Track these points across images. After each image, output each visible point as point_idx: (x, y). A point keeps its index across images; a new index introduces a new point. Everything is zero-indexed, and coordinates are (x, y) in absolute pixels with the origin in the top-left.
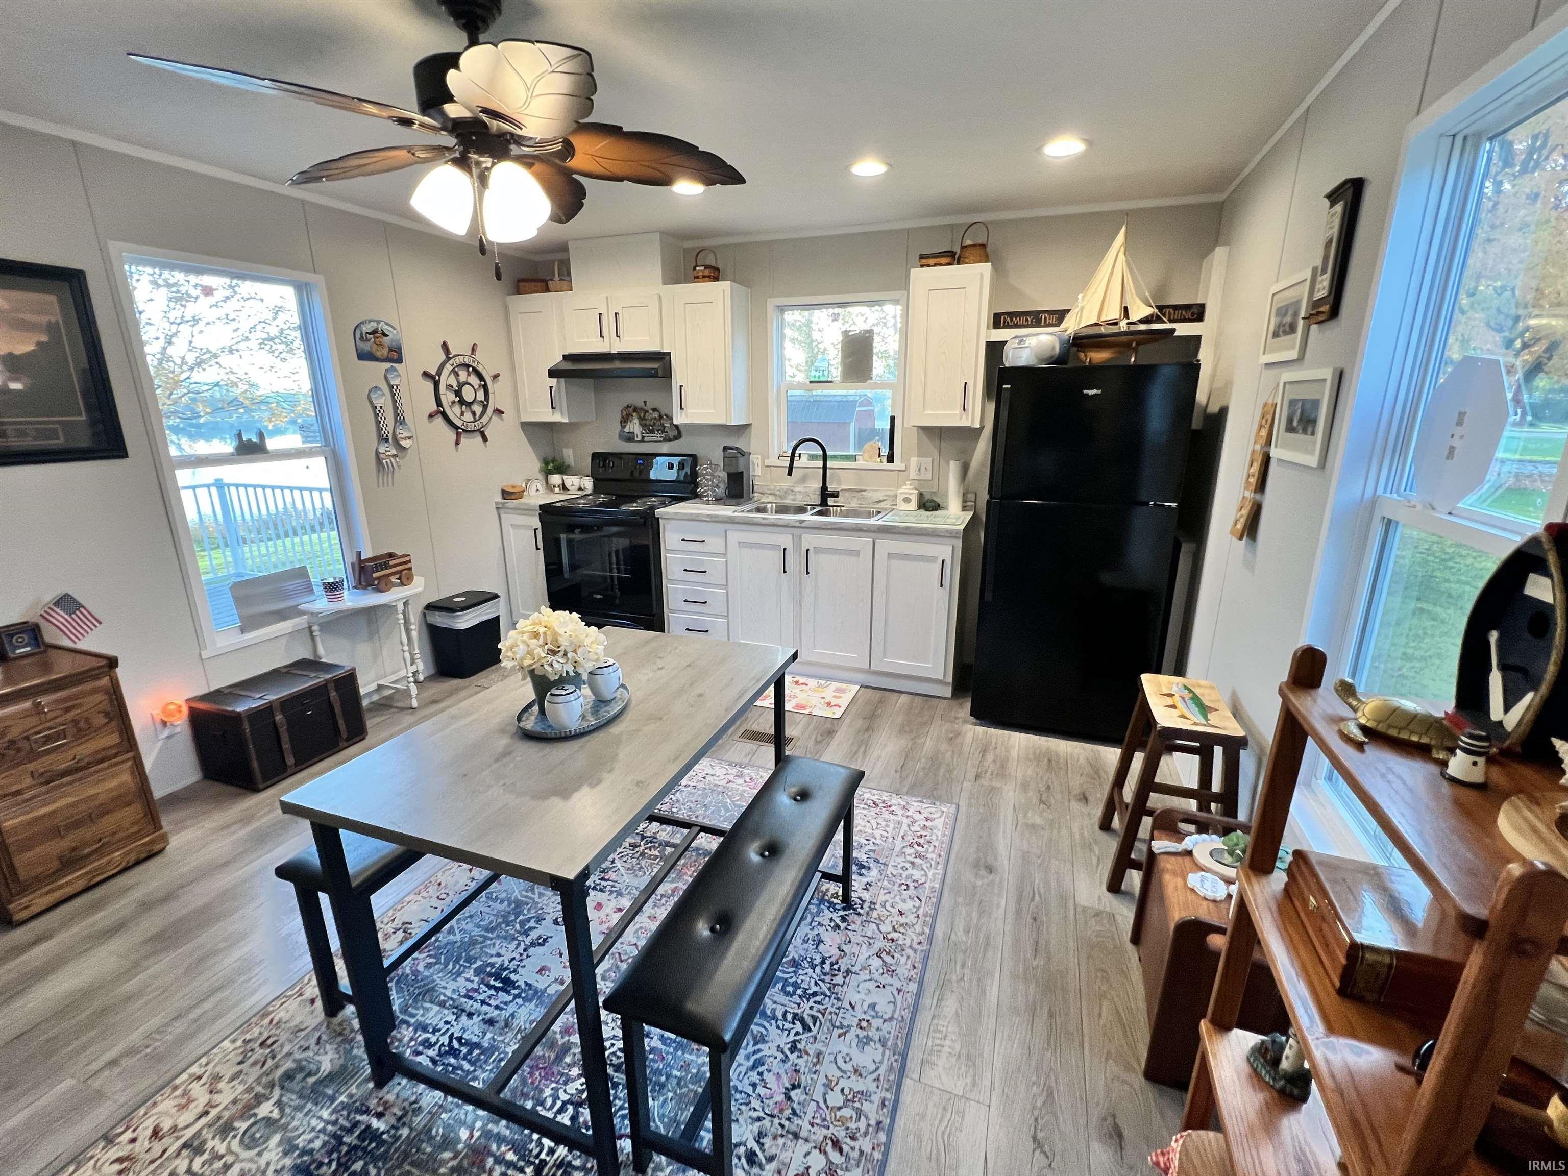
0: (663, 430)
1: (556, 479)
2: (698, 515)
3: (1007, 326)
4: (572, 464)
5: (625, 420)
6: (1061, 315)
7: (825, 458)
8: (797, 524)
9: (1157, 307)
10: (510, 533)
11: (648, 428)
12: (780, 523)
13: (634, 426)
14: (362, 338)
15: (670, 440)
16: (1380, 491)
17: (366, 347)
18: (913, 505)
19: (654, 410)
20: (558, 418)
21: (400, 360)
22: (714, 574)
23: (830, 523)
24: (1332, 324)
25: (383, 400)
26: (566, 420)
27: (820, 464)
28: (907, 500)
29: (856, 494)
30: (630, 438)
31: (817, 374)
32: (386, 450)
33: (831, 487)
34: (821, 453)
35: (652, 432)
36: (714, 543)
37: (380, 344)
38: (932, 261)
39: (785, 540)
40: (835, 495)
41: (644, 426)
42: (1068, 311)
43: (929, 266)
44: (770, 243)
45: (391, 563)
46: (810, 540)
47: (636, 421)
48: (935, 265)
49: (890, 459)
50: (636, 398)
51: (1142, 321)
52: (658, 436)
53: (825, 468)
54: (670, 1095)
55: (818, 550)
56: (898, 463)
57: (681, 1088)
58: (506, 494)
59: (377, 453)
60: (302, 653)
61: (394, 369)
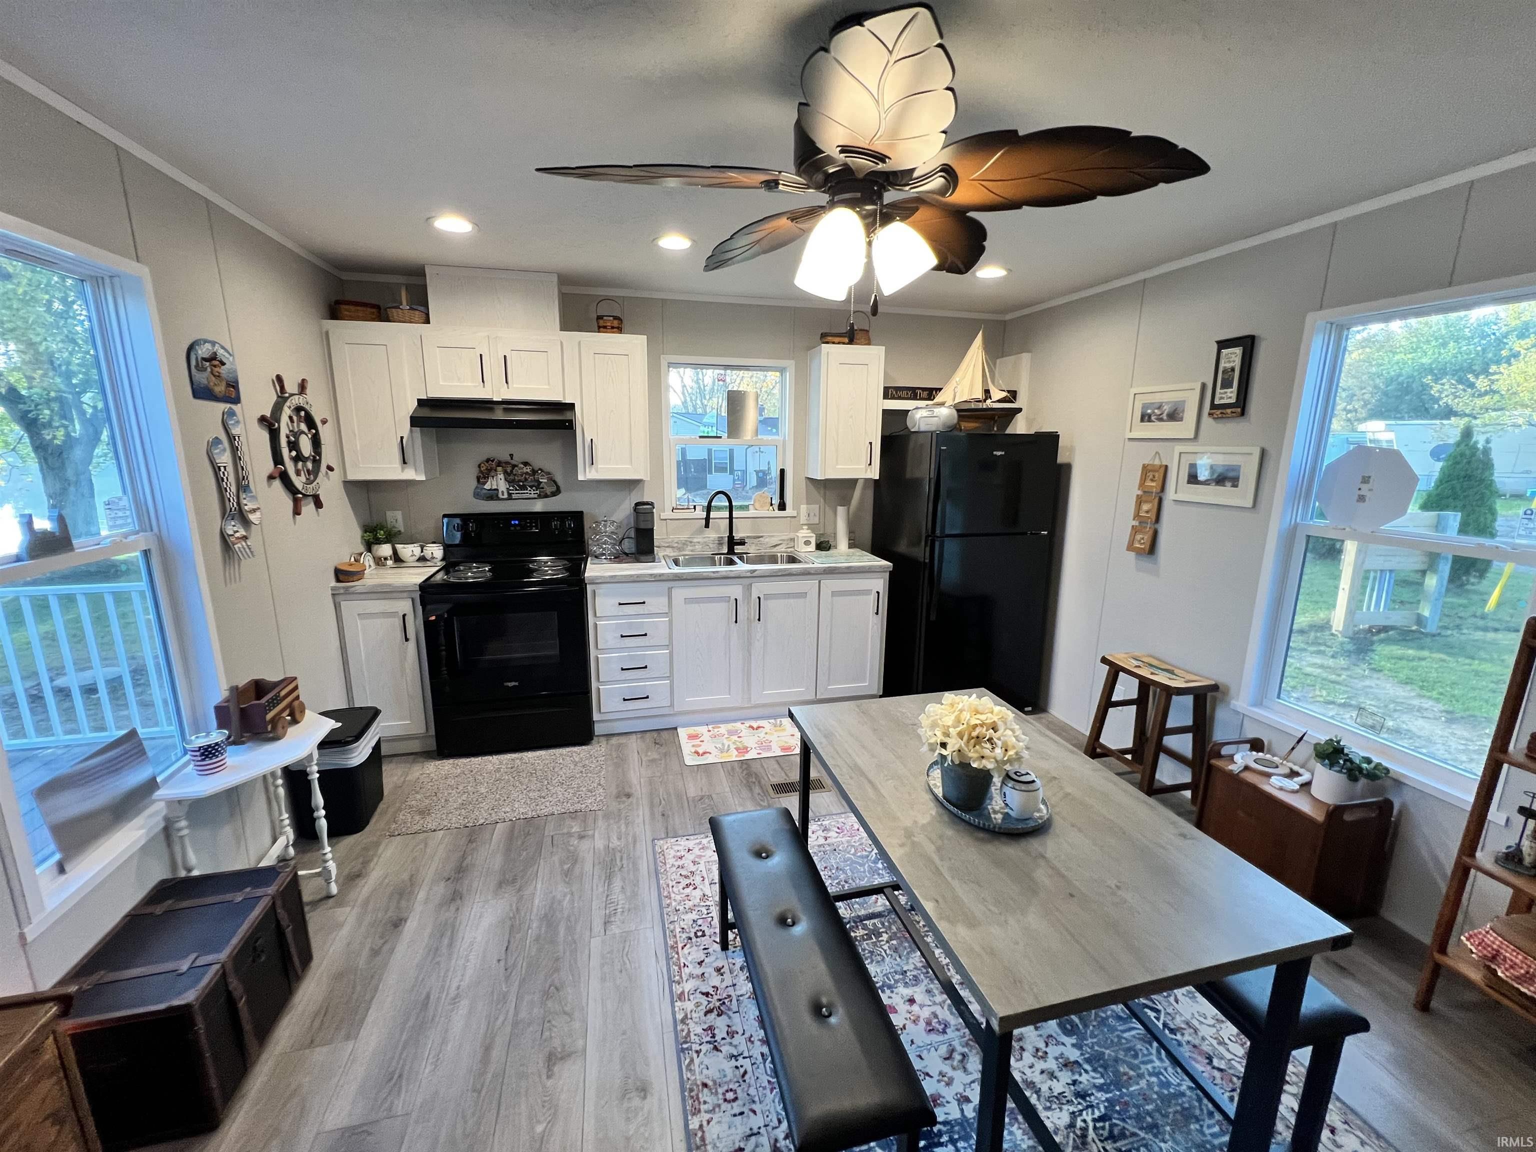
0: (538, 485)
1: (385, 550)
2: (638, 576)
3: (893, 398)
4: (402, 530)
5: (483, 476)
6: (931, 393)
7: (731, 508)
8: (749, 574)
9: (1009, 392)
10: (357, 629)
11: (517, 482)
12: (732, 575)
13: (499, 483)
14: (198, 367)
15: (546, 496)
16: (1298, 520)
17: (202, 378)
18: (812, 547)
19: (526, 464)
20: (410, 474)
21: (237, 400)
23: (780, 570)
25: (224, 459)
26: (423, 478)
27: (726, 514)
28: (807, 543)
29: (756, 541)
30: (493, 495)
31: (706, 430)
32: (234, 528)
33: (737, 536)
34: (727, 504)
35: (523, 488)
36: (657, 603)
37: (218, 376)
38: (837, 340)
39: (735, 591)
40: (742, 543)
41: (510, 482)
43: (834, 343)
44: (664, 301)
45: (283, 693)
46: (759, 588)
47: (502, 476)
48: (839, 343)
49: (782, 506)
50: (500, 452)
52: (533, 493)
53: (731, 518)
55: (768, 597)
56: (789, 511)
58: (341, 575)
61: (232, 413)
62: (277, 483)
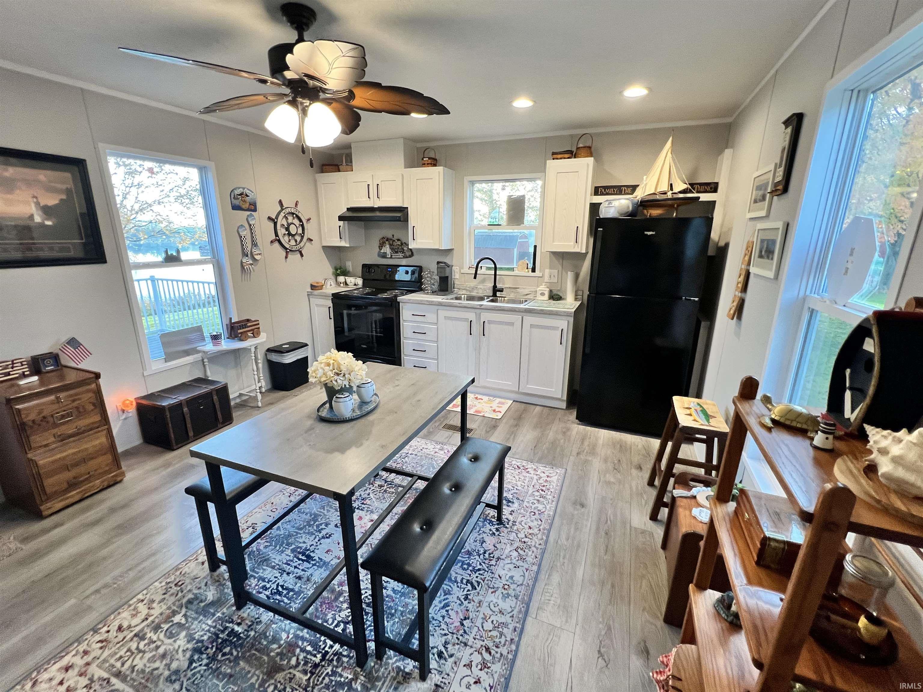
0: (403, 251)
1: (341, 279)
2: (422, 301)
3: (602, 194)
4: (351, 270)
5: (381, 246)
6: (634, 188)
7: (496, 269)
8: (479, 307)
9: (690, 184)
10: (315, 309)
11: (395, 250)
12: (469, 306)
13: (387, 249)
14: (234, 198)
15: (407, 257)
16: (808, 293)
17: (237, 202)
18: (546, 297)
19: (398, 240)
20: (343, 244)
21: (255, 210)
22: (431, 335)
23: (497, 306)
24: (784, 196)
25: (246, 233)
26: (348, 245)
27: (493, 272)
28: (543, 294)
29: (514, 290)
30: (384, 256)
31: (492, 220)
32: (247, 261)
33: (499, 286)
34: (493, 266)
35: (397, 252)
36: (431, 317)
37: (244, 201)
38: (559, 156)
39: (471, 316)
40: (501, 290)
41: (392, 249)
42: (638, 185)
43: (557, 159)
44: (467, 145)
45: (249, 324)
46: (486, 316)
47: (388, 246)
48: (561, 159)
49: (534, 270)
50: (388, 233)
51: (680, 192)
52: (401, 255)
53: (495, 275)
54: (397, 620)
55: (490, 322)
56: (538, 273)
57: (403, 617)
58: (313, 287)
59: (242, 263)
60: (198, 374)
61: (251, 215)
62: (277, 244)
